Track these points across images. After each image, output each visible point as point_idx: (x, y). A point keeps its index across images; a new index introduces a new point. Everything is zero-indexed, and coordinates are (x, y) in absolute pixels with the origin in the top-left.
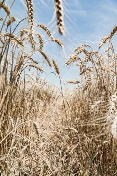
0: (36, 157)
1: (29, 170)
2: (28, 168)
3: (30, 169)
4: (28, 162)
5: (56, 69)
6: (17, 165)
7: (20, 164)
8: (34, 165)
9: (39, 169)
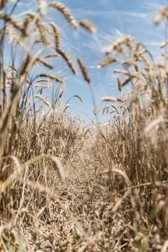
0: (60, 225)
1: (50, 245)
2: (48, 241)
3: (52, 243)
4: (48, 234)
5: (84, 73)
6: (30, 238)
7: (34, 237)
8: (57, 237)
9: (65, 242)
